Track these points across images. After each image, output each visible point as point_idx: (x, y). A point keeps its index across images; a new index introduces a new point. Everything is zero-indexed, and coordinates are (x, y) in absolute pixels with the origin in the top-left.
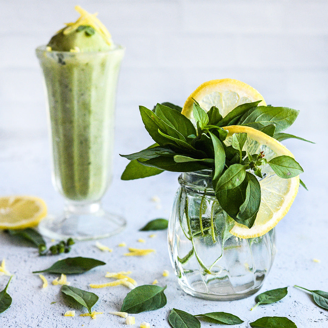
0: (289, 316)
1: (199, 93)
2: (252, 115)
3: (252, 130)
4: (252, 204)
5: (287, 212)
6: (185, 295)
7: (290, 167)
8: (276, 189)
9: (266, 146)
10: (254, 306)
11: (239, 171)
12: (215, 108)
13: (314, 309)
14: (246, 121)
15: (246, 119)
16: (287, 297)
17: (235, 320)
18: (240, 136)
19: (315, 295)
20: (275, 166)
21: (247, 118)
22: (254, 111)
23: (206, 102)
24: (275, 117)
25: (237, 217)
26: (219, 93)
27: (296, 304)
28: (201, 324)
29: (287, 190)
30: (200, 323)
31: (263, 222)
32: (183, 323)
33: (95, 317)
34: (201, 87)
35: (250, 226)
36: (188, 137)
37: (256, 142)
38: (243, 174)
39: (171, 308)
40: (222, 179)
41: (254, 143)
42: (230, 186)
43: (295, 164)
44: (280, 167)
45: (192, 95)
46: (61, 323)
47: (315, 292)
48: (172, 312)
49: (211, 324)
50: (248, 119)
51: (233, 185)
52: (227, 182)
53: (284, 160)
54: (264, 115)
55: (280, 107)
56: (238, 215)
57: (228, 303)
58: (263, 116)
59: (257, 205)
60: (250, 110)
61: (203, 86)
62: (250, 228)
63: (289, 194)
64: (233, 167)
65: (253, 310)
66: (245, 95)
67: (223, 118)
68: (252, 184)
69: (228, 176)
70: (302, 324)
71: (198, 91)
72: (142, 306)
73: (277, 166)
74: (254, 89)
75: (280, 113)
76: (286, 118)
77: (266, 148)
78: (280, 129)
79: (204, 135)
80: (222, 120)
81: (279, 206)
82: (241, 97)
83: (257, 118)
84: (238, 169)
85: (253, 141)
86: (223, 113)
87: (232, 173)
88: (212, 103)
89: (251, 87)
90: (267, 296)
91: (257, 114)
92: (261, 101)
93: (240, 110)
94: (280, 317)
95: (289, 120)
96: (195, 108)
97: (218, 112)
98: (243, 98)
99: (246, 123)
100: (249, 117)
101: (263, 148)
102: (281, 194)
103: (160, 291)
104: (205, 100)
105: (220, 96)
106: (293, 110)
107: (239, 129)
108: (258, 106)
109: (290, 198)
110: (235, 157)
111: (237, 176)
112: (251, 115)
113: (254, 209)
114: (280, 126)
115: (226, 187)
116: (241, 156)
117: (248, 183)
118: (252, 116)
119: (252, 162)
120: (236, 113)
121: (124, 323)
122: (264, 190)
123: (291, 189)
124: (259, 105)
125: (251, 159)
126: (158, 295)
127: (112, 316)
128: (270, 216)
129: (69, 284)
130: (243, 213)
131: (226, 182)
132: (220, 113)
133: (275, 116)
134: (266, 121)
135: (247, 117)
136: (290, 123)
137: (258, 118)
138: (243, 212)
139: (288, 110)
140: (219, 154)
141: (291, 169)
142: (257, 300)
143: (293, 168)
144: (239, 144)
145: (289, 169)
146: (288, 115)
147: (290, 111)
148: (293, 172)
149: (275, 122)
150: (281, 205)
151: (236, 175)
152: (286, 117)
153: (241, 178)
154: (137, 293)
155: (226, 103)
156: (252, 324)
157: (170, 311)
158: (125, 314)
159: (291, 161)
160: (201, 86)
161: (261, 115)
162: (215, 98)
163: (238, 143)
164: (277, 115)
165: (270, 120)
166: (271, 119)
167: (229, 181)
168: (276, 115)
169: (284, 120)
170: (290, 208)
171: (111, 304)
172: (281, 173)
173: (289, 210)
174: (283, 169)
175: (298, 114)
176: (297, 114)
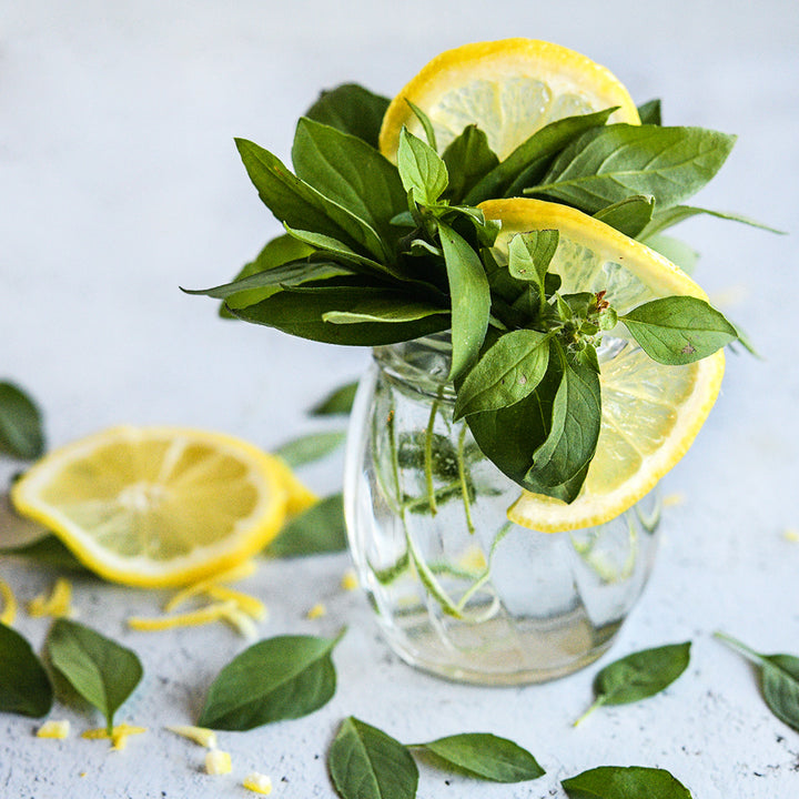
0: (684, 749)
1: (427, 84)
2: (591, 152)
3: (576, 219)
4: (573, 438)
5: (684, 452)
6: (395, 660)
7: (693, 329)
8: (651, 387)
9: (619, 267)
10: (586, 711)
11: (527, 352)
12: (477, 131)
13: (759, 726)
14: (570, 171)
15: (570, 166)
16: (687, 675)
17: (523, 764)
18: (535, 242)
19: (772, 672)
20: (644, 329)
21: (573, 162)
22: (597, 140)
23: (451, 111)
24: (661, 156)
25: (528, 478)
26: (489, 83)
27: (710, 701)
28: (420, 780)
29: (686, 389)
30: (416, 775)
31: (612, 481)
32: (369, 776)
33: (123, 743)
34: (434, 67)
35: (570, 497)
36: (393, 221)
37: (589, 255)
38: (541, 359)
39: (347, 714)
40: (473, 379)
41: (582, 254)
42: (499, 401)
43: (709, 317)
44: (661, 330)
45: (407, 90)
46: (24, 764)
47: (774, 659)
48: (344, 731)
49: (448, 780)
50: (575, 166)
51: (507, 396)
52: (491, 389)
53: (673, 308)
54: (628, 152)
55: (674, 128)
56: (528, 474)
57: (510, 696)
58: (621, 156)
59: (587, 444)
60: (584, 136)
61: (441, 65)
62: (569, 503)
63: (692, 399)
64: (509, 340)
65: (579, 726)
66: (571, 88)
67: (501, 160)
68: (576, 380)
69: (495, 369)
70: (715, 784)
71: (425, 77)
72: (263, 706)
73: (651, 326)
74: (599, 67)
75: (676, 146)
76: (695, 161)
77: (620, 271)
78: (674, 196)
79: (418, 246)
80: (498, 168)
81: (657, 437)
82: (557, 93)
83: (602, 162)
84: (524, 346)
85: (580, 249)
86: (502, 145)
87: (506, 360)
88: (470, 112)
89: (587, 62)
90: (631, 671)
91: (607, 149)
92: (617, 108)
93: (553, 135)
94: (649, 769)
95: (702, 165)
96: (403, 145)
97: (485, 143)
98: (564, 96)
99: (570, 179)
100: (580, 160)
101: (610, 272)
102: (666, 402)
103: (320, 653)
104: (447, 103)
105: (491, 90)
106: (716, 134)
107: (538, 213)
108: (608, 123)
109: (693, 413)
110: (525, 296)
111: (521, 367)
112: (585, 151)
113: (579, 455)
114: (674, 184)
115: (485, 404)
116: (543, 295)
117: (561, 377)
118: (588, 157)
119: (570, 324)
120: (540, 145)
121: (202, 769)
122: (612, 392)
123: (697, 385)
124: (611, 120)
125: (566, 314)
126: (312, 667)
127: (173, 738)
128: (633, 464)
129: (74, 614)
130: (546, 467)
131: (487, 387)
132: (491, 147)
133: (661, 152)
134: (630, 172)
135: (574, 157)
136: (707, 173)
137: (607, 161)
138: (545, 464)
139: (700, 135)
140: (465, 304)
141: (695, 333)
142: (599, 688)
143: (704, 330)
144: (535, 262)
145: (690, 334)
146: (700, 151)
147: (705, 137)
148: (702, 342)
149: (659, 172)
150: (666, 433)
151: (516, 366)
152: (694, 157)
153: (533, 373)
154: (250, 664)
155: (510, 114)
156: (569, 787)
157: (341, 725)
158: (209, 737)
159: (697, 308)
160: (432, 64)
161: (616, 153)
162: (478, 98)
163: (531, 260)
164: (664, 153)
165: (645, 166)
166: (648, 163)
167: (496, 384)
168: (663, 149)
169: (687, 164)
170: (693, 439)
171: (180, 693)
172: (663, 349)
173: (690, 444)
174: (670, 336)
175: (732, 146)
176: (727, 146)
